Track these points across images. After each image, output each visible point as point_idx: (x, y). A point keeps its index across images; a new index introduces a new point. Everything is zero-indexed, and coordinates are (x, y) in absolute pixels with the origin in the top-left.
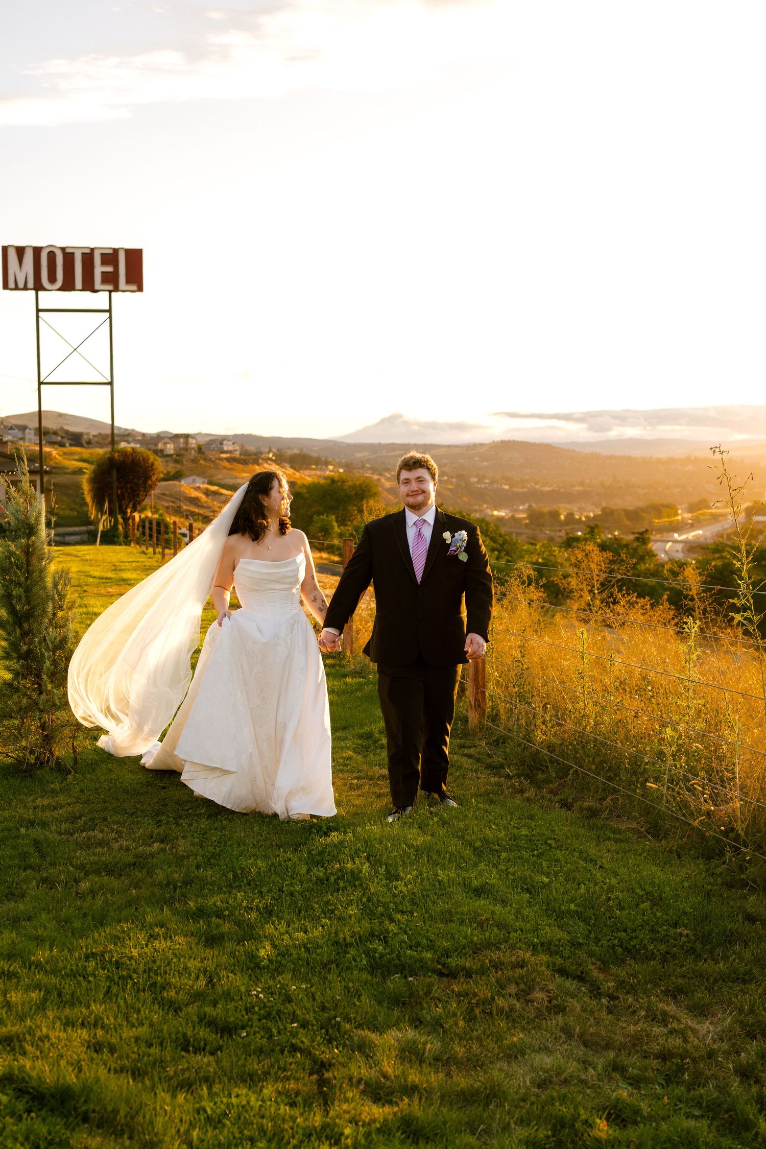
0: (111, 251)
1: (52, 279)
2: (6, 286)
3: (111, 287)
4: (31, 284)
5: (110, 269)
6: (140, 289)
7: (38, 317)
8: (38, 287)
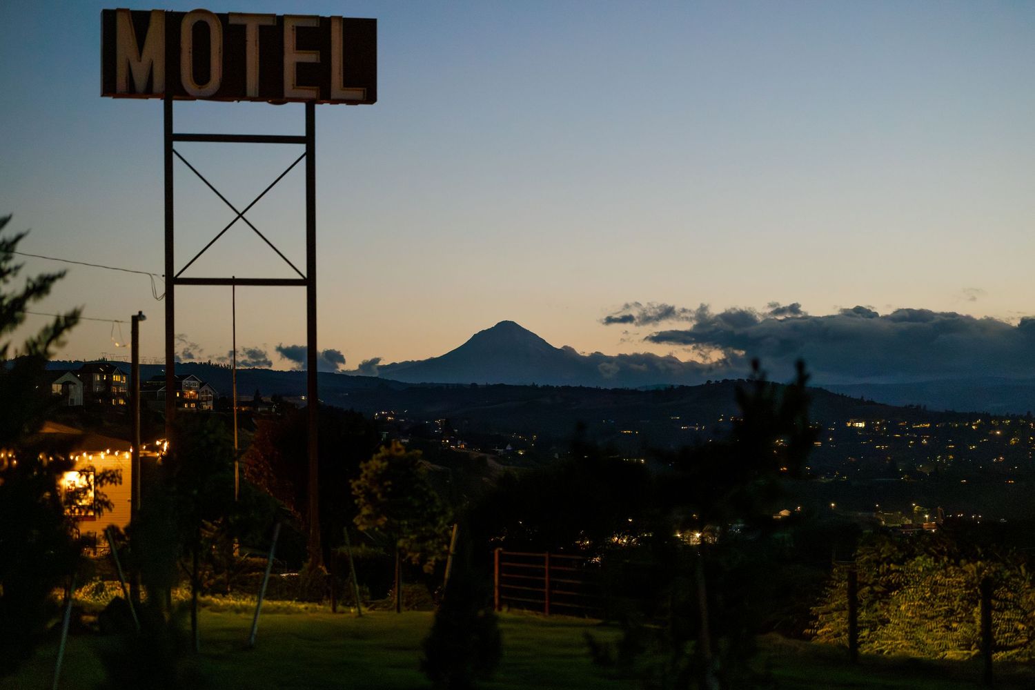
0: (313, 24)
1: (201, 76)
2: (109, 89)
3: (311, 93)
4: (159, 83)
5: (311, 57)
6: (371, 98)
7: (169, 152)
8: (173, 92)
